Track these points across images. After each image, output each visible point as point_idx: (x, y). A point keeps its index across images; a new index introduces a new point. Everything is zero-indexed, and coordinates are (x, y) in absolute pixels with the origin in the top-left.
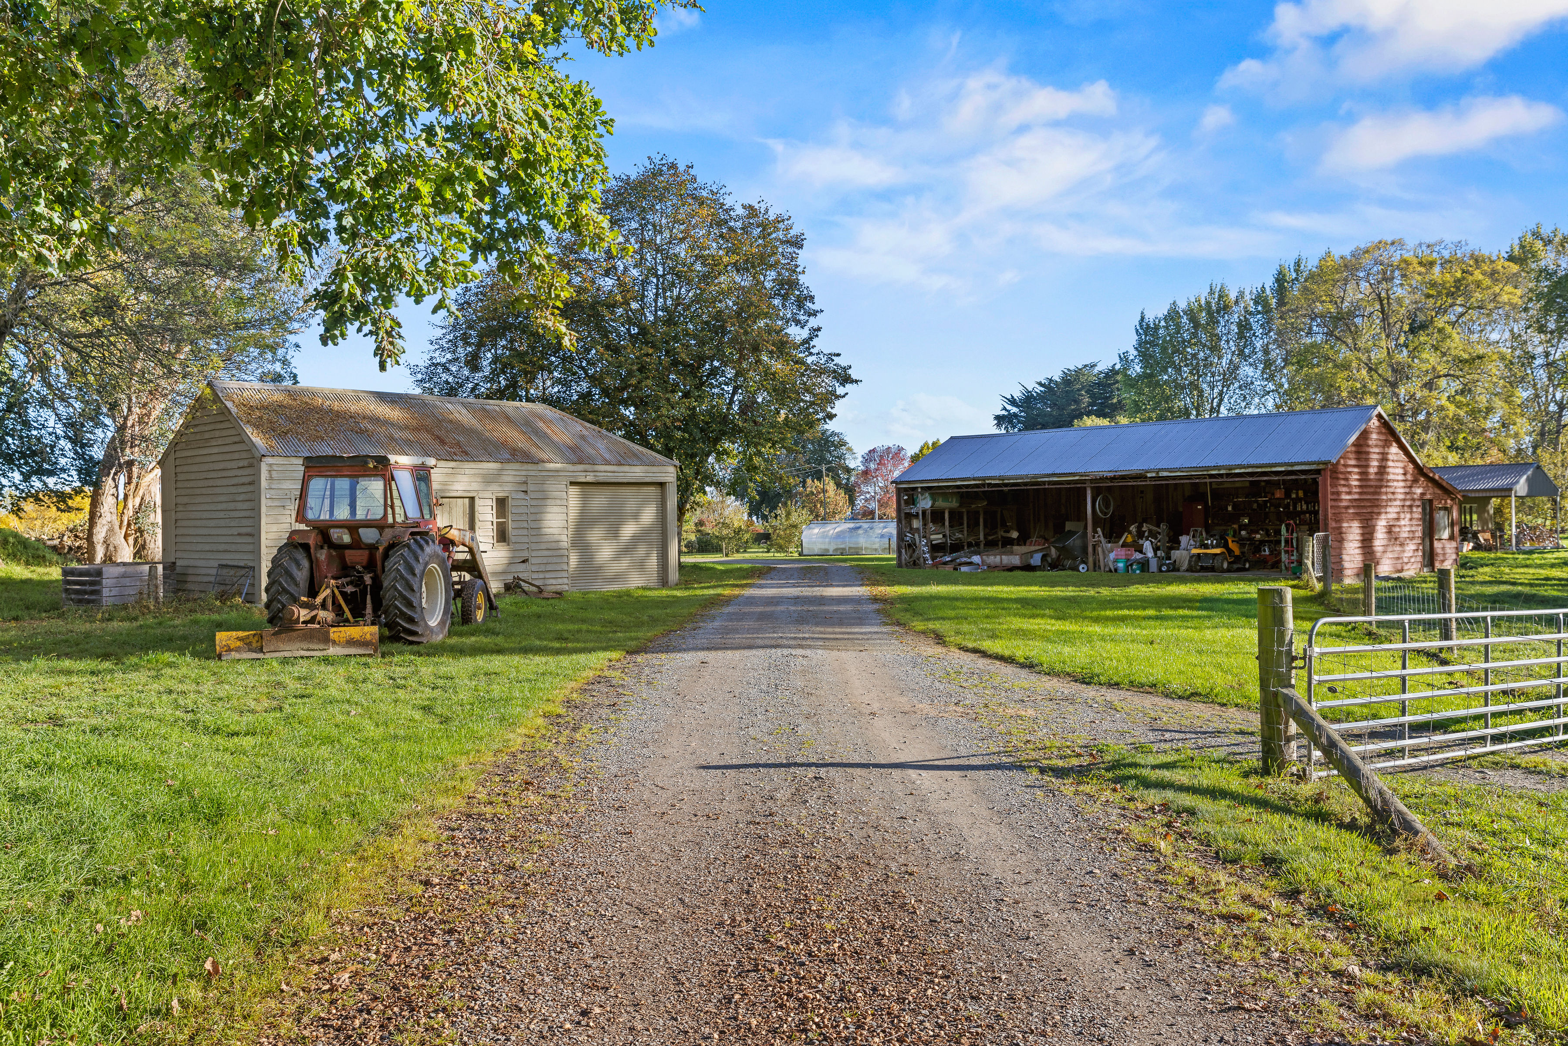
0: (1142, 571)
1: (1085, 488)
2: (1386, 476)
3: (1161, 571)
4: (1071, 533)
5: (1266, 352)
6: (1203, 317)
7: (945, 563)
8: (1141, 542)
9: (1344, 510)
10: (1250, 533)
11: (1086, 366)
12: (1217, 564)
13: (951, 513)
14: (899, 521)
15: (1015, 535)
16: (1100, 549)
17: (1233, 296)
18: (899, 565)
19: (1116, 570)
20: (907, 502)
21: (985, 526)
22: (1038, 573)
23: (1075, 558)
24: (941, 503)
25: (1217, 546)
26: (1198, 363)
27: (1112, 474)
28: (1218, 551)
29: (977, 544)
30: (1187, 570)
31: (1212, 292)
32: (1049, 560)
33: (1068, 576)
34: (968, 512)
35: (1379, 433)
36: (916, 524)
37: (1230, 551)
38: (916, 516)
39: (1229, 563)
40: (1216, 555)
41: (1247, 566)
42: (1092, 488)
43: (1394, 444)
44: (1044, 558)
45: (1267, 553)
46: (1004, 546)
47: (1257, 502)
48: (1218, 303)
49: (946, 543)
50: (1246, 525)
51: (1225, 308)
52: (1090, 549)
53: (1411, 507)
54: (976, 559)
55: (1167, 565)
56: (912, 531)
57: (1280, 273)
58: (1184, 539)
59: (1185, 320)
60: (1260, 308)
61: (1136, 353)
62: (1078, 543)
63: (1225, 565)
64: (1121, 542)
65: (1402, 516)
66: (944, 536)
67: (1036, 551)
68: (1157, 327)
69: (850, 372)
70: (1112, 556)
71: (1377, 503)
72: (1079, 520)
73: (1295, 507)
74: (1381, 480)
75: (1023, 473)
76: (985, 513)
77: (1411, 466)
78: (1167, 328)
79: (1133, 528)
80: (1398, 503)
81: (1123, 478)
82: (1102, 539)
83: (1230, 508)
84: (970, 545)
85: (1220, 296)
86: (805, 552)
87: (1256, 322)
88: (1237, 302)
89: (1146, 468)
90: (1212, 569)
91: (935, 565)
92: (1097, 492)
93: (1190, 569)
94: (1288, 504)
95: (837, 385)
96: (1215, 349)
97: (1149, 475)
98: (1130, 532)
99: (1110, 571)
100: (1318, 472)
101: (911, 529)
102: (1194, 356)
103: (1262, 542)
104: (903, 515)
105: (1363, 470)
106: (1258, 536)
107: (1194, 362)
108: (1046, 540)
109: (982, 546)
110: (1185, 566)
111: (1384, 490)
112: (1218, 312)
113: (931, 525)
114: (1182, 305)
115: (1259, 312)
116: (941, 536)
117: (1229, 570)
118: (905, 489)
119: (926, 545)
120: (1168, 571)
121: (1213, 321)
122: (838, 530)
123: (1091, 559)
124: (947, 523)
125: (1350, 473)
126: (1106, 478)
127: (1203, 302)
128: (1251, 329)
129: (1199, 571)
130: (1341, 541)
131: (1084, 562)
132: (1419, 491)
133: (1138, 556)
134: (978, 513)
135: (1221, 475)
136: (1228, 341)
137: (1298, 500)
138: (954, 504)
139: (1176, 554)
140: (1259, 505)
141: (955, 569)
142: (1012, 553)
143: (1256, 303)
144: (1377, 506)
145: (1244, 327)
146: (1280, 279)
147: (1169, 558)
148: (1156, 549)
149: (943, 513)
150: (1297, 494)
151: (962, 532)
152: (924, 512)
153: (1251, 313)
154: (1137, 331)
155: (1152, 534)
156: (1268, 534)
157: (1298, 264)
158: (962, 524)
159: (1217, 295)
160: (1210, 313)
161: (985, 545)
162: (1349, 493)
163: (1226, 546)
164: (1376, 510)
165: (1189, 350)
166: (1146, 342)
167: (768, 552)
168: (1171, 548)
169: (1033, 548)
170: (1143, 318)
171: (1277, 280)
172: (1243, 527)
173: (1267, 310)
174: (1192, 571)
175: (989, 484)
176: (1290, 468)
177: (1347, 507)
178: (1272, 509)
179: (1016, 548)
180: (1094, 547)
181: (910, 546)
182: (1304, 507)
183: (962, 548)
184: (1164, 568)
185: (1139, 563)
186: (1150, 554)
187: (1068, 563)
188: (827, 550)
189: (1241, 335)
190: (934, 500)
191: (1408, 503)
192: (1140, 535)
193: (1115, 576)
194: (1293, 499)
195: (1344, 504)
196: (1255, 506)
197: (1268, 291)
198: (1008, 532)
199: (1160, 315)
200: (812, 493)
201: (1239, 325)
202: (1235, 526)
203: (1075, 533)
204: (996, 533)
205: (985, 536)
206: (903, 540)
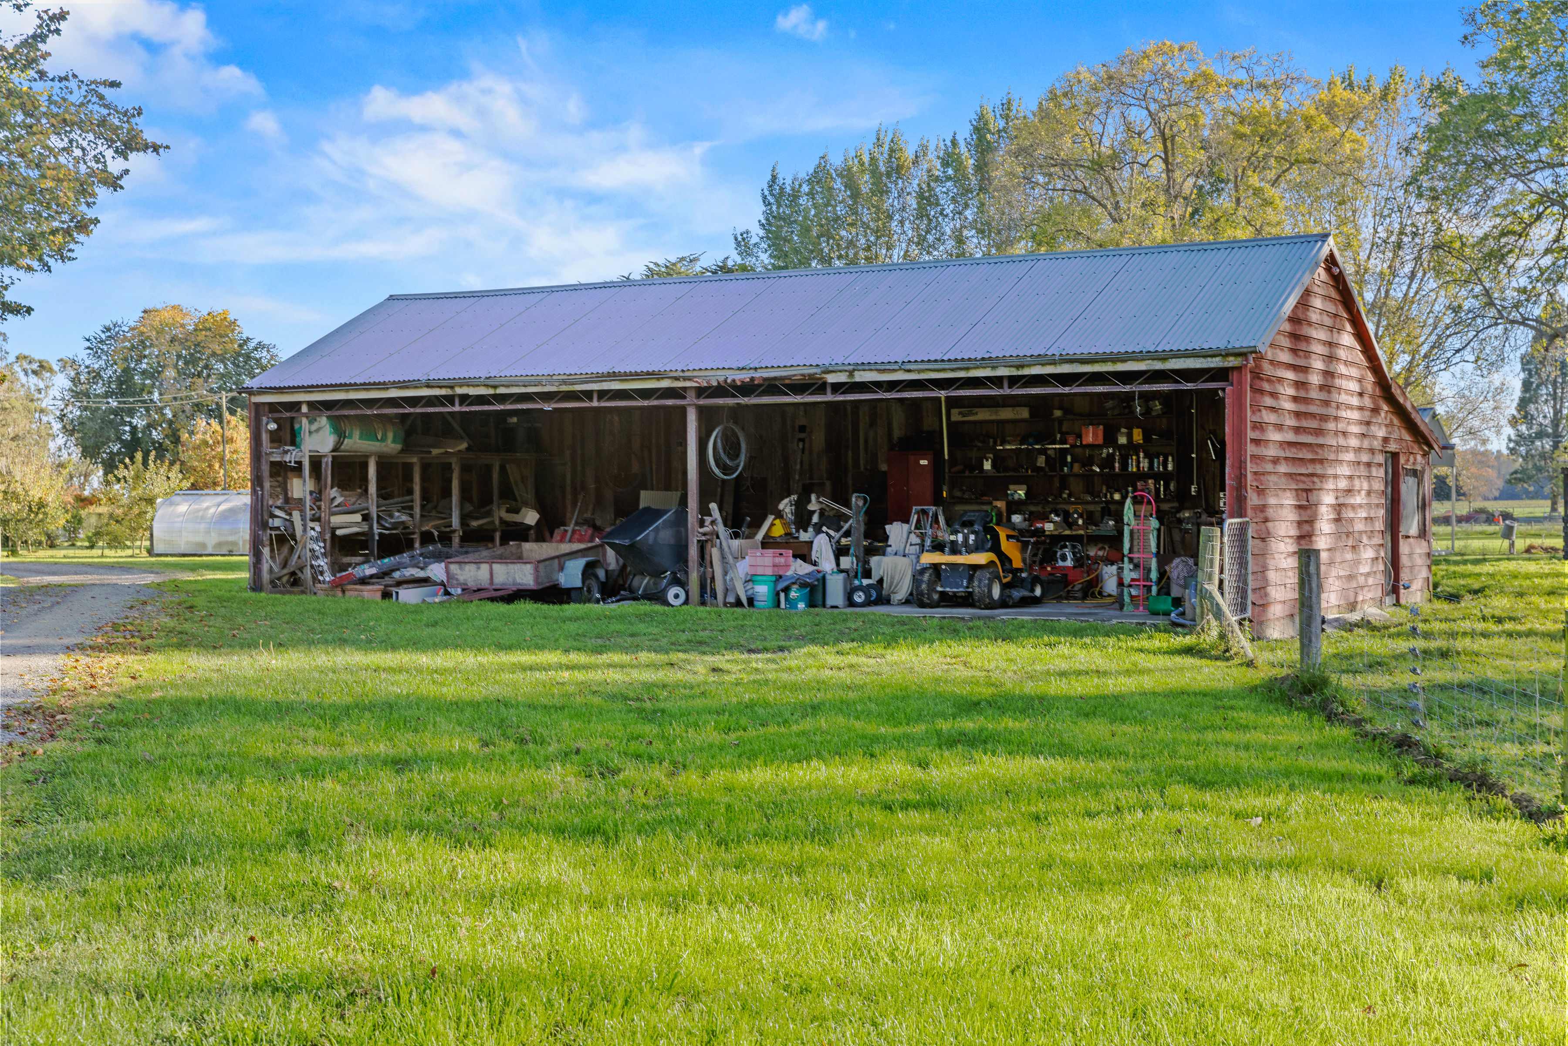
0: (811, 604)
1: (683, 410)
2: (1335, 396)
3: (851, 603)
4: (654, 514)
5: (960, 241)
6: (865, 183)
7: (364, 581)
8: (804, 536)
9: (1269, 467)
10: (1032, 518)
11: (682, 259)
12: (977, 588)
13: (385, 466)
14: (257, 481)
15: (531, 517)
16: (715, 552)
17: (909, 153)
18: (256, 586)
19: (751, 601)
20: (276, 438)
21: (465, 497)
22: (571, 609)
23: (657, 574)
24: (356, 443)
25: (978, 548)
26: (856, 254)
27: (745, 376)
28: (981, 558)
29: (445, 538)
30: (907, 602)
31: (879, 143)
32: (601, 573)
33: (642, 618)
34: (426, 467)
35: (1326, 297)
36: (300, 488)
37: (1004, 558)
38: (298, 469)
39: (1004, 587)
40: (975, 568)
41: (1038, 592)
42: (701, 410)
43: (1348, 327)
44: (589, 570)
45: (1069, 563)
46: (504, 541)
47: (1043, 451)
48: (889, 161)
49: (369, 534)
50: (1020, 502)
51: (897, 170)
52: (693, 552)
53: (1369, 465)
54: (436, 571)
55: (866, 589)
56: (289, 503)
57: (981, 117)
58: (896, 532)
59: (838, 184)
60: (950, 172)
61: (762, 233)
62: (666, 536)
63: (996, 592)
64: (760, 536)
65: (1357, 483)
66: (366, 518)
67: (572, 555)
68: (795, 195)
69: (139, 122)
70: (742, 568)
71: (1322, 454)
72: (668, 488)
73: (1124, 465)
74: (1326, 403)
75: (542, 369)
76: (465, 469)
77: (1370, 377)
78: (811, 194)
79: (786, 506)
80: (1350, 456)
81: (772, 387)
82: (720, 528)
83: (987, 465)
84: (426, 538)
85: (892, 151)
86: (158, 549)
87: (944, 192)
88: (916, 162)
89: (825, 361)
90: (966, 601)
91: (339, 586)
92: (707, 418)
93: (915, 599)
94: (1111, 457)
95: (109, 153)
96: (881, 232)
97: (831, 379)
98: (779, 515)
99: (738, 603)
100: (1221, 374)
101: (287, 500)
102: (851, 243)
103: (1057, 540)
104: (265, 468)
105: (1301, 377)
106: (1049, 527)
107: (851, 253)
108: (597, 529)
109: (456, 540)
110: (902, 593)
111: (1331, 426)
112: (889, 175)
113: (334, 492)
114: (836, 160)
115: (949, 178)
116: (358, 518)
117: (1003, 604)
118: (273, 407)
119: (321, 537)
120: (868, 603)
121: (880, 191)
122: (223, 507)
123: (694, 577)
124: (372, 488)
125: (1280, 380)
126: (734, 385)
127: (866, 158)
128: (938, 204)
129: (936, 605)
130: (1264, 538)
131: (682, 584)
132: (1381, 433)
133: (801, 568)
134: (448, 467)
135: (997, 381)
136: (902, 223)
137: (1132, 448)
138: (390, 445)
139: (880, 565)
140: (1048, 458)
141: (386, 595)
142: (519, 558)
143: (945, 164)
144: (1321, 461)
145: (926, 199)
146: (980, 129)
147: (867, 574)
148: (840, 552)
149: (365, 466)
150: (1130, 436)
151: (408, 508)
152: (316, 463)
153: (937, 179)
154: (765, 198)
155: (831, 520)
156: (1068, 522)
157: (1007, 105)
158: (410, 492)
159: (886, 147)
160: (874, 172)
161: (464, 539)
162: (1279, 427)
163: (996, 548)
164: (1318, 469)
165: (843, 233)
166: (778, 218)
167: (92, 547)
168: (871, 551)
169: (566, 548)
170: (774, 178)
171: (977, 130)
172: (1014, 507)
173: (960, 178)
174: (922, 605)
175: (464, 398)
176: (1158, 366)
177: (1276, 461)
178: (1077, 468)
179: (528, 547)
180: (702, 546)
181: (281, 540)
182: (1145, 464)
183: (410, 545)
184: (859, 597)
185: (803, 585)
186: (827, 564)
187: (643, 583)
188: (204, 545)
189: (921, 213)
190: (341, 435)
191: (1365, 458)
192: (802, 520)
193: (753, 617)
194: (1121, 447)
195: (1272, 451)
196: (1041, 461)
197: (963, 149)
198: (517, 511)
199: (802, 175)
200: (205, 443)
201: (921, 196)
202: (1001, 504)
203: (659, 514)
204: (489, 513)
205: (465, 518)
206: (265, 526)
